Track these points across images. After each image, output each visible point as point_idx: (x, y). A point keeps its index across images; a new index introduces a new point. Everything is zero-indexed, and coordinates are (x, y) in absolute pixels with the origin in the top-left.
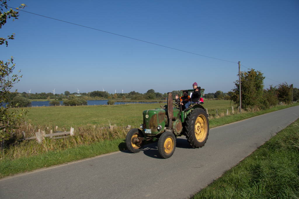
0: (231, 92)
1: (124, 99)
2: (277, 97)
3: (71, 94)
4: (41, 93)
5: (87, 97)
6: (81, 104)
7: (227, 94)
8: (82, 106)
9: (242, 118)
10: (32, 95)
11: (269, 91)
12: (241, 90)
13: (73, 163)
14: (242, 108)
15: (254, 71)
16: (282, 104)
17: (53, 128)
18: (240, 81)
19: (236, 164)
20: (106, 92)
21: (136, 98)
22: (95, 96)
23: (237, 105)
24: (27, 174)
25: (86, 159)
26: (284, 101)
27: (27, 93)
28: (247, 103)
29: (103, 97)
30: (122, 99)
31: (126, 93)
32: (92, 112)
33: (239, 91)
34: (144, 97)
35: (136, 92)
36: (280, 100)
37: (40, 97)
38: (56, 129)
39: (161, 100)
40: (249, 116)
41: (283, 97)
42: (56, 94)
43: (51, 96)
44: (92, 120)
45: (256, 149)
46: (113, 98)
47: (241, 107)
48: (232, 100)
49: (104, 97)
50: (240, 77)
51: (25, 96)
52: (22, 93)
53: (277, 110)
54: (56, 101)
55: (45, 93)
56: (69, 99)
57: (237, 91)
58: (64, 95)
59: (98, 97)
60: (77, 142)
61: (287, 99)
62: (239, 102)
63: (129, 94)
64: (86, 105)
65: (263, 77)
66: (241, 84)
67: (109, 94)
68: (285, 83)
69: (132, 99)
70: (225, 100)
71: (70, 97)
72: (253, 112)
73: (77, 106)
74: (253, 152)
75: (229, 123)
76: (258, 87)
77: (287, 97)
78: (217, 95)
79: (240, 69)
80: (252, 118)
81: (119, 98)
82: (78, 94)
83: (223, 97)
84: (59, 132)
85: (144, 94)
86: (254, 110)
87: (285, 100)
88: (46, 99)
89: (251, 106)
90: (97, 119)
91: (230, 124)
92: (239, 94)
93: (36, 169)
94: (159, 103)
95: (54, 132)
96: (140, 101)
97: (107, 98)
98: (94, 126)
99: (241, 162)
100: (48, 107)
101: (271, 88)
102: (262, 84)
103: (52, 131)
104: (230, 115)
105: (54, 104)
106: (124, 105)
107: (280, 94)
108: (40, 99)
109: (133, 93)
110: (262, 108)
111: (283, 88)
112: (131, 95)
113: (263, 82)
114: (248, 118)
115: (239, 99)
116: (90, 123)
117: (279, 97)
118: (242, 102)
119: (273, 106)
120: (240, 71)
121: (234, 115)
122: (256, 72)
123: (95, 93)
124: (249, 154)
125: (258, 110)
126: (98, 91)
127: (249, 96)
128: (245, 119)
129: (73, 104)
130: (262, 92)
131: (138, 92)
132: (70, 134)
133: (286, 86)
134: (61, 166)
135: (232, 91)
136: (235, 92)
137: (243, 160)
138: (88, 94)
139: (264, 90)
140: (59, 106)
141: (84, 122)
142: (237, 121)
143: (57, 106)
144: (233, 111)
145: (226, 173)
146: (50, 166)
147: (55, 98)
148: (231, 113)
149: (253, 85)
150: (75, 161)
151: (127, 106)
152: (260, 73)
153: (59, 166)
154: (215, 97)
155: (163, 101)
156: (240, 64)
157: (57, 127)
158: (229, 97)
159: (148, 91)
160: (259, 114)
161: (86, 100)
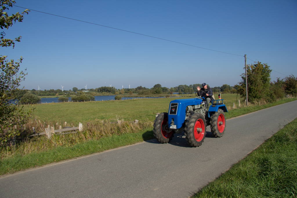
0: (238, 86)
1: (131, 94)
2: (284, 90)
3: (79, 90)
4: (49, 90)
5: (95, 93)
6: (89, 100)
7: (234, 87)
8: (89, 102)
9: (248, 111)
10: (41, 91)
11: (276, 84)
12: (248, 83)
13: (82, 157)
14: (249, 101)
15: (261, 64)
16: (289, 97)
17: (62, 124)
18: (246, 74)
19: (244, 157)
20: (114, 87)
21: (142, 93)
22: (103, 92)
23: (243, 98)
24: (38, 169)
25: (95, 154)
26: (291, 94)
27: (36, 90)
28: (254, 97)
29: (110, 93)
30: (129, 94)
31: (133, 88)
32: (100, 108)
33: (245, 85)
34: (151, 92)
35: (143, 87)
36: (288, 93)
37: (49, 94)
38: (65, 124)
39: (168, 95)
40: (256, 109)
41: (290, 90)
42: (64, 90)
43: (59, 92)
44: (100, 115)
45: (264, 142)
46: (120, 93)
47: (247, 101)
48: (239, 93)
49: (112, 93)
50: (246, 71)
51: (34, 93)
52: (31, 90)
53: (284, 103)
54: (64, 97)
55: (53, 90)
56: (77, 95)
57: (244, 84)
58: (72, 91)
59: (105, 93)
60: (86, 137)
61: (294, 92)
62: (246, 95)
63: (136, 89)
64: (94, 101)
65: (270, 70)
66: (248, 77)
67: (117, 89)
68: (292, 76)
69: (139, 94)
70: (231, 93)
71: (78, 93)
72: (260, 105)
73: (85, 102)
74: (261, 146)
75: (235, 117)
76: (265, 80)
77: (295, 90)
78: (224, 89)
79: (246, 62)
80: (259, 111)
81: (126, 94)
82: (86, 90)
83: (229, 91)
84: (68, 127)
85: (151, 89)
86: (261, 104)
87: (292, 92)
88: (55, 95)
89: (257, 100)
90: (105, 114)
91: (237, 117)
92: (245, 87)
93: (46, 164)
94: (166, 97)
95: (63, 128)
96: (147, 96)
97: (114, 93)
98: (102, 121)
99: (248, 155)
100: (57, 103)
101: (278, 81)
102: (268, 78)
103: (61, 127)
104: (237, 108)
105: (62, 100)
106: (132, 101)
107: (287, 86)
108: (48, 95)
109: (140, 88)
110: (268, 101)
111: (290, 80)
112: (139, 90)
113: (270, 75)
114: (255, 111)
115: (246, 92)
116: (98, 118)
117: (286, 90)
118: (249, 95)
119: (280, 99)
120: (246, 64)
121: (240, 108)
122: (263, 65)
123: (103, 89)
124: (256, 148)
125: (265, 103)
126: (105, 87)
127: (255, 89)
128: (251, 112)
129: (81, 100)
130: (269, 85)
131: (145, 87)
132: (78, 130)
133: (292, 79)
134: (70, 161)
135: (238, 84)
136: (242, 85)
137: (251, 153)
138: (95, 90)
139: (271, 83)
140: (67, 103)
141: (92, 117)
142: (244, 114)
143: (66, 103)
144: (240, 105)
145: (233, 167)
146: (59, 161)
147: (63, 95)
148: (238, 107)
149: (259, 78)
150: (84, 156)
151: (134, 101)
152: (266, 65)
153: (69, 161)
154: (221, 91)
155: (170, 95)
156: (246, 57)
157: (66, 123)
158: (236, 90)
159: (155, 86)
160: (266, 107)
161: (94, 96)
